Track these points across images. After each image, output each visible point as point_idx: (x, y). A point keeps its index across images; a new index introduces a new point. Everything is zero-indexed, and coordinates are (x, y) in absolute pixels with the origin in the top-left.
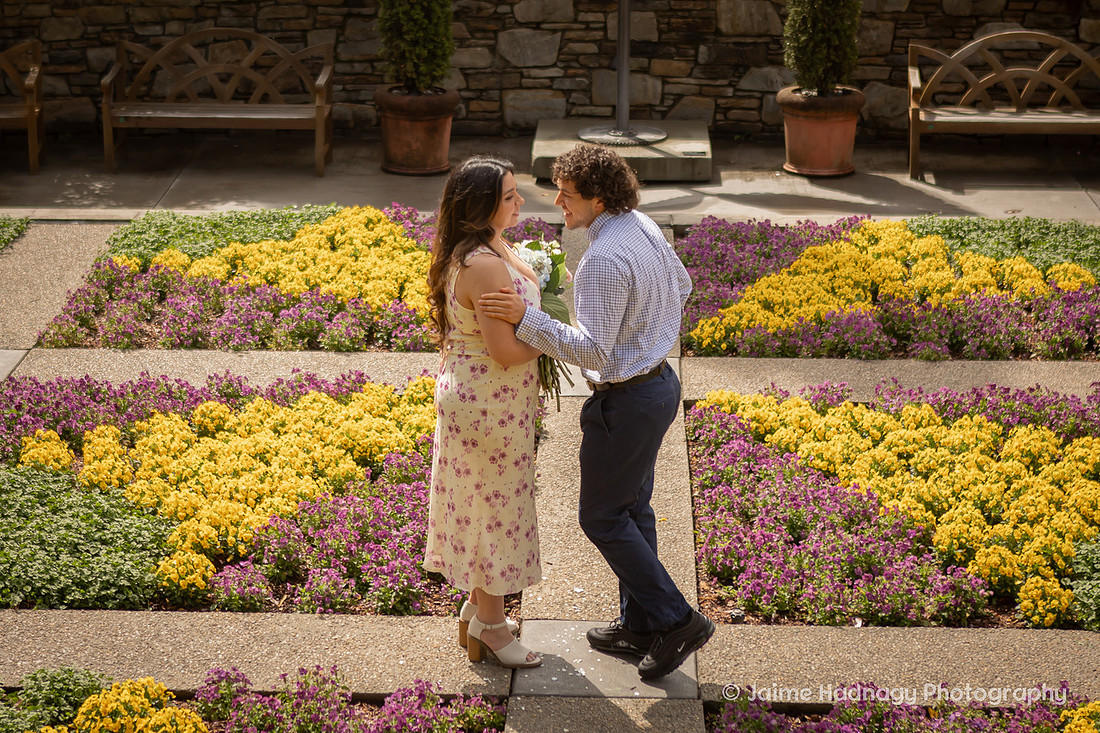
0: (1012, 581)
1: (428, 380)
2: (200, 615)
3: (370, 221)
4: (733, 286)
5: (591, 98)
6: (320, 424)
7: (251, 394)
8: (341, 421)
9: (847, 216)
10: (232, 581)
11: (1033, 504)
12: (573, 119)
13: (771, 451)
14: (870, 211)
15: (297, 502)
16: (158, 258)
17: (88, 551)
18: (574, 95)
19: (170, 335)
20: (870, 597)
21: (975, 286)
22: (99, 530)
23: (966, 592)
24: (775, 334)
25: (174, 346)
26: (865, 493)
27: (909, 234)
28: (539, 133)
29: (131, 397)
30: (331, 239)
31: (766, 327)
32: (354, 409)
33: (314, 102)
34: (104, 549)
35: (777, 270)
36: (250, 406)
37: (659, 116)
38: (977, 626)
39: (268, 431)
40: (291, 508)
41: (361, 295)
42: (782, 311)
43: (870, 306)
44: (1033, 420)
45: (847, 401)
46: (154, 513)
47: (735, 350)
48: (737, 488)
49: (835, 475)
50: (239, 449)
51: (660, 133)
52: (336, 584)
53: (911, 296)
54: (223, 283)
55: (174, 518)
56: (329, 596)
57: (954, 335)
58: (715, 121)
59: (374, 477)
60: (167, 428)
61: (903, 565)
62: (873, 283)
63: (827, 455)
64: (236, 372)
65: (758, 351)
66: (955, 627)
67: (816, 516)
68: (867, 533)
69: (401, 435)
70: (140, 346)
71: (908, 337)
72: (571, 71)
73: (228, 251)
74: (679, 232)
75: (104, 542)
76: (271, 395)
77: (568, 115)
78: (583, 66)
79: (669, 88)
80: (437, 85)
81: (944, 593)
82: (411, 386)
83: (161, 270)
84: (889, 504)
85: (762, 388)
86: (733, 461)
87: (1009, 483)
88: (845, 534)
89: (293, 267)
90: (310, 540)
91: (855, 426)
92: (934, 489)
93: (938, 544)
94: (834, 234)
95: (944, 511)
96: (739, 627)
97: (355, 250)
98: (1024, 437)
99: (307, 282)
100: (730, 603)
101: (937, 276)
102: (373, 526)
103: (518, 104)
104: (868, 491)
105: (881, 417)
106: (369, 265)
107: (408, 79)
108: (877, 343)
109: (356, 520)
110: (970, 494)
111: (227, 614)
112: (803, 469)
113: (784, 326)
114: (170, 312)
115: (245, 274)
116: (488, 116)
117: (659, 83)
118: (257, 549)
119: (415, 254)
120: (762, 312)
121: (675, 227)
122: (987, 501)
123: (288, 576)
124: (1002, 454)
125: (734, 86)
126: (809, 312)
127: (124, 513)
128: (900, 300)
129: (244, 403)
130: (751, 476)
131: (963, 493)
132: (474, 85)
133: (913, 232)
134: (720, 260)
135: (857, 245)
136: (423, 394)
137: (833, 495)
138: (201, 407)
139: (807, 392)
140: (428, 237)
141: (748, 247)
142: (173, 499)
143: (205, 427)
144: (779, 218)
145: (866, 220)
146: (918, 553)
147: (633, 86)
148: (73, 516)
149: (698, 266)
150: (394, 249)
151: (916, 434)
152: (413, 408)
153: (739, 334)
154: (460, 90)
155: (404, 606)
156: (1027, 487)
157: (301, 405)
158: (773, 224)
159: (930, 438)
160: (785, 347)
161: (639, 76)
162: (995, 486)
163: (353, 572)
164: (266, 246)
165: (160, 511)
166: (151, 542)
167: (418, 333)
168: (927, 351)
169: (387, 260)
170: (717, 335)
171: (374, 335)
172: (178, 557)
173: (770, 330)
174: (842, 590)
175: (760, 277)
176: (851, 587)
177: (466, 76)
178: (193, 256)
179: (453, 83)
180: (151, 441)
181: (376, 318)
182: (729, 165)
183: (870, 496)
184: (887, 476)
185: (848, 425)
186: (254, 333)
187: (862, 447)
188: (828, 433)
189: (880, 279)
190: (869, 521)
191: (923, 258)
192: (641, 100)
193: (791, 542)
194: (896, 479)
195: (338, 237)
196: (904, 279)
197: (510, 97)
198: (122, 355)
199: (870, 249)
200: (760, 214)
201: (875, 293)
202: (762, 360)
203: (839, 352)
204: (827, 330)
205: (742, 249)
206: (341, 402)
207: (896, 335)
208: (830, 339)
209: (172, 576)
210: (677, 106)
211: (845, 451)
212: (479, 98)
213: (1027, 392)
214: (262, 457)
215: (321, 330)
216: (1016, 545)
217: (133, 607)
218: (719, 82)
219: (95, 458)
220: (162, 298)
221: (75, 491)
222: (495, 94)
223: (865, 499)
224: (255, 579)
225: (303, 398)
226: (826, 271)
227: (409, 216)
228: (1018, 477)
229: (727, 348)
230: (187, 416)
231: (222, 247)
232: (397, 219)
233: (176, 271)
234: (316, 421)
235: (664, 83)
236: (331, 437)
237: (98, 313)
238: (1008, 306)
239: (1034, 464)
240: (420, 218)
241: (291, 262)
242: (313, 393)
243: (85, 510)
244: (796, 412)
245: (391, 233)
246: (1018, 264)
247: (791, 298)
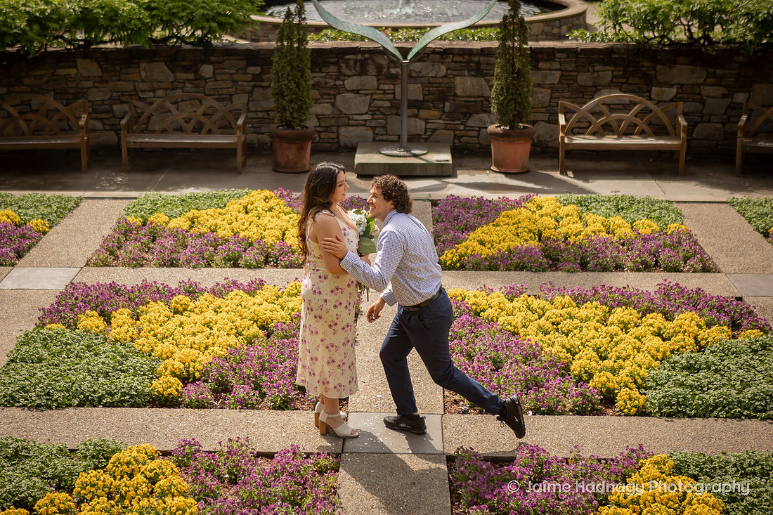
0: (613, 391)
1: (298, 283)
2: (175, 410)
3: (267, 198)
4: (463, 232)
5: (386, 131)
6: (240, 307)
7: (202, 291)
8: (251, 306)
9: (525, 194)
10: (192, 392)
11: (624, 349)
12: (378, 142)
13: (483, 321)
14: (537, 192)
15: (227, 349)
16: (152, 218)
17: (114, 376)
18: (377, 129)
19: (158, 259)
20: (536, 399)
21: (595, 232)
22: (120, 365)
23: (589, 397)
24: (486, 258)
25: (160, 266)
26: (534, 344)
27: (558, 204)
28: (358, 151)
29: (137, 293)
30: (245, 208)
31: (481, 254)
32: (258, 299)
33: (236, 133)
34: (123, 375)
35: (487, 224)
36: (201, 298)
37: (423, 140)
38: (594, 415)
39: (211, 311)
40: (224, 352)
41: (261, 238)
42: (490, 246)
43: (537, 243)
44: (625, 304)
45: (524, 294)
46: (150, 355)
47: (464, 267)
48: (465, 341)
49: (518, 334)
50: (196, 321)
51: (424, 150)
52: (248, 393)
53: (560, 237)
54: (187, 232)
55: (160, 358)
56: (245, 399)
57: (582, 258)
58: (454, 143)
59: (268, 336)
60: (156, 310)
61: (554, 382)
62: (539, 231)
63: (514, 323)
64: (194, 279)
65: (477, 267)
66: (582, 415)
67: (507, 356)
68: (535, 365)
69: (283, 313)
70: (142, 266)
71: (558, 260)
72: (376, 116)
73: (190, 214)
74: (434, 203)
75: (123, 371)
76: (213, 291)
77: (374, 140)
78: (382, 114)
79: (429, 126)
80: (303, 124)
81: (577, 397)
82: (289, 287)
83: (154, 225)
84: (547, 350)
85: (479, 287)
86: (463, 326)
87: (612, 338)
88: (523, 366)
89: (225, 223)
90: (234, 370)
91: (529, 308)
92: (571, 341)
93: (573, 371)
94: (518, 204)
95: (576, 353)
96: (466, 416)
97: (259, 213)
98: (620, 313)
99: (233, 231)
100: (461, 403)
101: (573, 227)
102: (268, 362)
103: (347, 134)
104: (536, 342)
105: (542, 303)
106: (266, 221)
107: (287, 121)
108: (541, 263)
109: (259, 359)
110: (591, 344)
111: (189, 409)
112: (500, 331)
113: (490, 254)
114: (158, 247)
115: (199, 226)
116: (331, 141)
117: (423, 123)
118: (205, 374)
119: (291, 216)
120: (479, 246)
121: (432, 201)
122: (600, 348)
123: (222, 389)
124: (608, 323)
125: (464, 124)
126: (504, 246)
127: (133, 355)
128: (553, 240)
129: (198, 296)
130: (473, 334)
131: (587, 343)
132: (323, 124)
133: (561, 203)
134: (456, 219)
135: (530, 210)
136: (295, 291)
137: (516, 344)
138: (175, 298)
139: (503, 290)
140: (298, 206)
141: (471, 211)
142: (160, 348)
143: (177, 309)
144: (488, 196)
145: (535, 197)
146: (563, 376)
147: (409, 124)
148: (106, 357)
149: (444, 222)
150: (280, 213)
151: (562, 312)
152: (290, 298)
153: (466, 258)
154: (315, 127)
155: (285, 405)
156: (621, 340)
157: (229, 297)
158: (485, 199)
159: (569, 314)
160: (492, 265)
161: (413, 119)
162: (604, 340)
163: (257, 387)
164: (210, 211)
165: (153, 354)
166: (148, 371)
167: (293, 258)
168: (568, 267)
169: (276, 219)
170: (455, 259)
171: (269, 259)
172: (162, 379)
173: (483, 256)
174: (521, 396)
175: (478, 227)
176: (526, 394)
177: (319, 119)
178: (171, 217)
179: (312, 123)
180: (148, 316)
181: (270, 250)
182: (462, 167)
183: (537, 345)
184: (546, 334)
185: (525, 307)
186: (204, 258)
187: (532, 319)
188: (514, 312)
189: (543, 228)
190: (536, 358)
191: (566, 217)
192: (414, 132)
193: (494, 370)
194: (551, 336)
195: (249, 206)
196: (556, 228)
197: (342, 130)
198: (132, 271)
199: (537, 212)
200: (478, 193)
201: (540, 236)
202: (479, 272)
203: (521, 268)
204: (514, 256)
205: (468, 212)
206: (251, 295)
207: (551, 259)
208: (515, 261)
209: (159, 389)
210: (434, 135)
211: (524, 321)
212: (326, 131)
213: (622, 289)
214: (208, 325)
215: (240, 257)
216: (615, 371)
217: (139, 406)
218: (456, 122)
219: (118, 326)
220: (154, 240)
221: (107, 343)
222: (334, 129)
223: (534, 347)
224: (204, 391)
225: (230, 293)
226: (514, 224)
227: (288, 195)
228: (616, 335)
229: (460, 266)
230: (168, 304)
231: (187, 212)
232: (281, 196)
233: (161, 225)
234: (237, 306)
235: (426, 123)
236: (245, 314)
237: (119, 248)
238: (612, 242)
239: (625, 328)
240: (294, 196)
241: (224, 220)
242: (236, 291)
243: (113, 354)
244: (497, 300)
245: (278, 204)
246: (617, 220)
247: (494, 239)
